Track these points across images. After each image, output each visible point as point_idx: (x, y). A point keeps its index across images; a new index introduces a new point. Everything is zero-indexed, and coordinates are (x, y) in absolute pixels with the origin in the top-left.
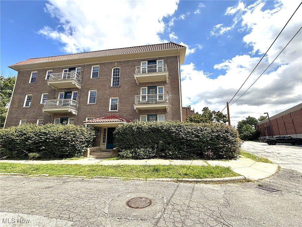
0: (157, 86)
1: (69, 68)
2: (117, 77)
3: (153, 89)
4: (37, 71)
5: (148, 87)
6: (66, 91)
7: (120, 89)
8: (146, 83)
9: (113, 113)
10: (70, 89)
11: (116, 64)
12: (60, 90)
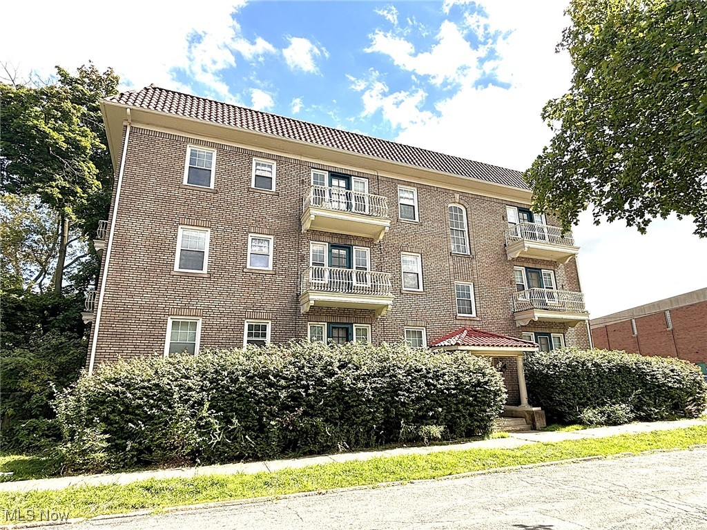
0: (541, 269)
1: (329, 172)
3: (532, 274)
4: (211, 147)
5: (525, 267)
6: (336, 241)
7: (474, 262)
8: (523, 258)
9: (467, 323)
10: (348, 237)
11: (457, 196)
12: (316, 234)
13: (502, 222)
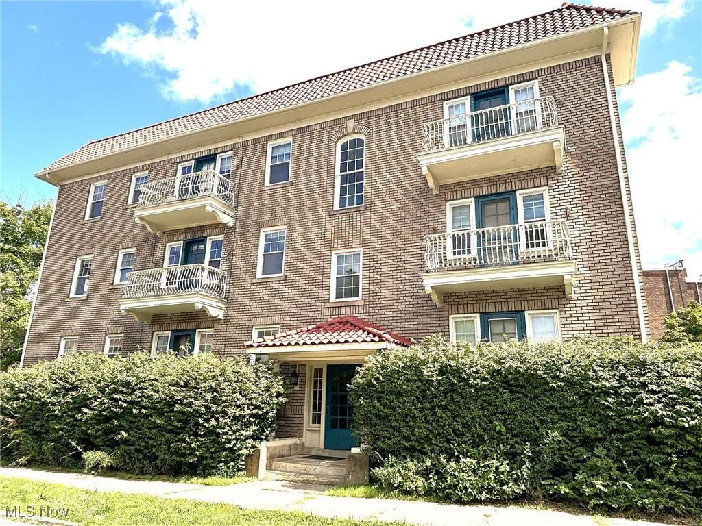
0: (515, 191)
1: (195, 159)
2: (356, 171)
3: (499, 205)
4: (105, 179)
5: (476, 197)
6: (189, 236)
7: (367, 215)
9: (343, 311)
10: (200, 228)
11: (351, 124)
12: (171, 235)
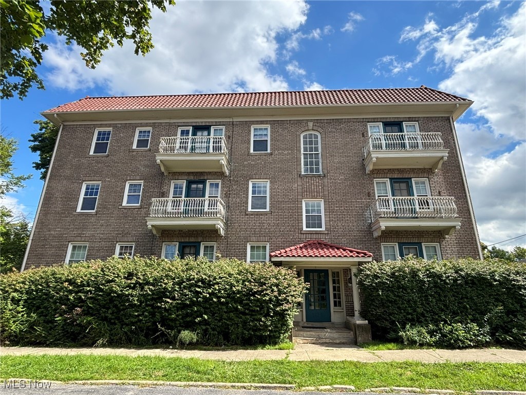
0: (411, 178)
1: (193, 126)
2: (314, 153)
3: (401, 184)
4: (110, 127)
5: (390, 178)
6: (192, 178)
7: (326, 180)
8: (385, 169)
9: (314, 236)
10: (202, 173)
11: (311, 124)
12: (176, 175)
13: (362, 139)
